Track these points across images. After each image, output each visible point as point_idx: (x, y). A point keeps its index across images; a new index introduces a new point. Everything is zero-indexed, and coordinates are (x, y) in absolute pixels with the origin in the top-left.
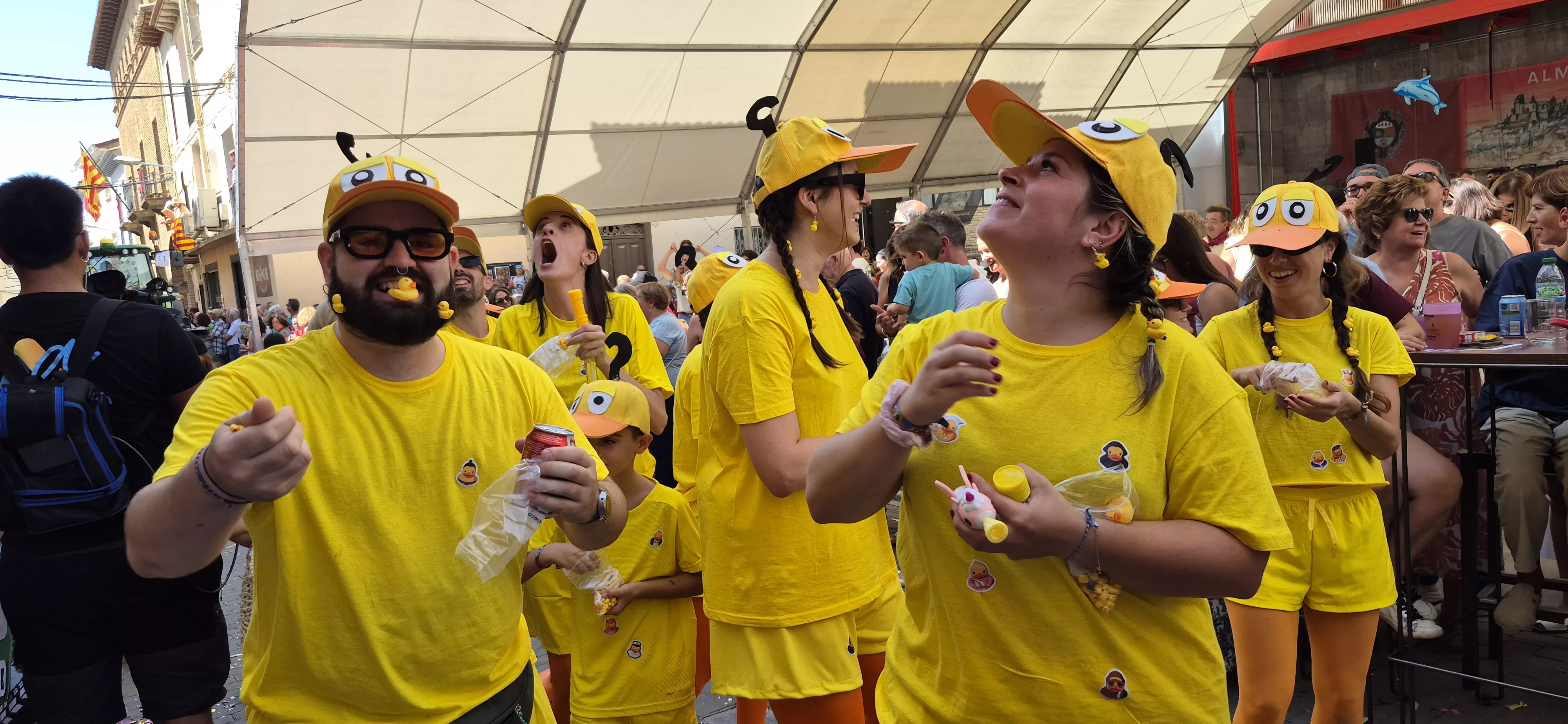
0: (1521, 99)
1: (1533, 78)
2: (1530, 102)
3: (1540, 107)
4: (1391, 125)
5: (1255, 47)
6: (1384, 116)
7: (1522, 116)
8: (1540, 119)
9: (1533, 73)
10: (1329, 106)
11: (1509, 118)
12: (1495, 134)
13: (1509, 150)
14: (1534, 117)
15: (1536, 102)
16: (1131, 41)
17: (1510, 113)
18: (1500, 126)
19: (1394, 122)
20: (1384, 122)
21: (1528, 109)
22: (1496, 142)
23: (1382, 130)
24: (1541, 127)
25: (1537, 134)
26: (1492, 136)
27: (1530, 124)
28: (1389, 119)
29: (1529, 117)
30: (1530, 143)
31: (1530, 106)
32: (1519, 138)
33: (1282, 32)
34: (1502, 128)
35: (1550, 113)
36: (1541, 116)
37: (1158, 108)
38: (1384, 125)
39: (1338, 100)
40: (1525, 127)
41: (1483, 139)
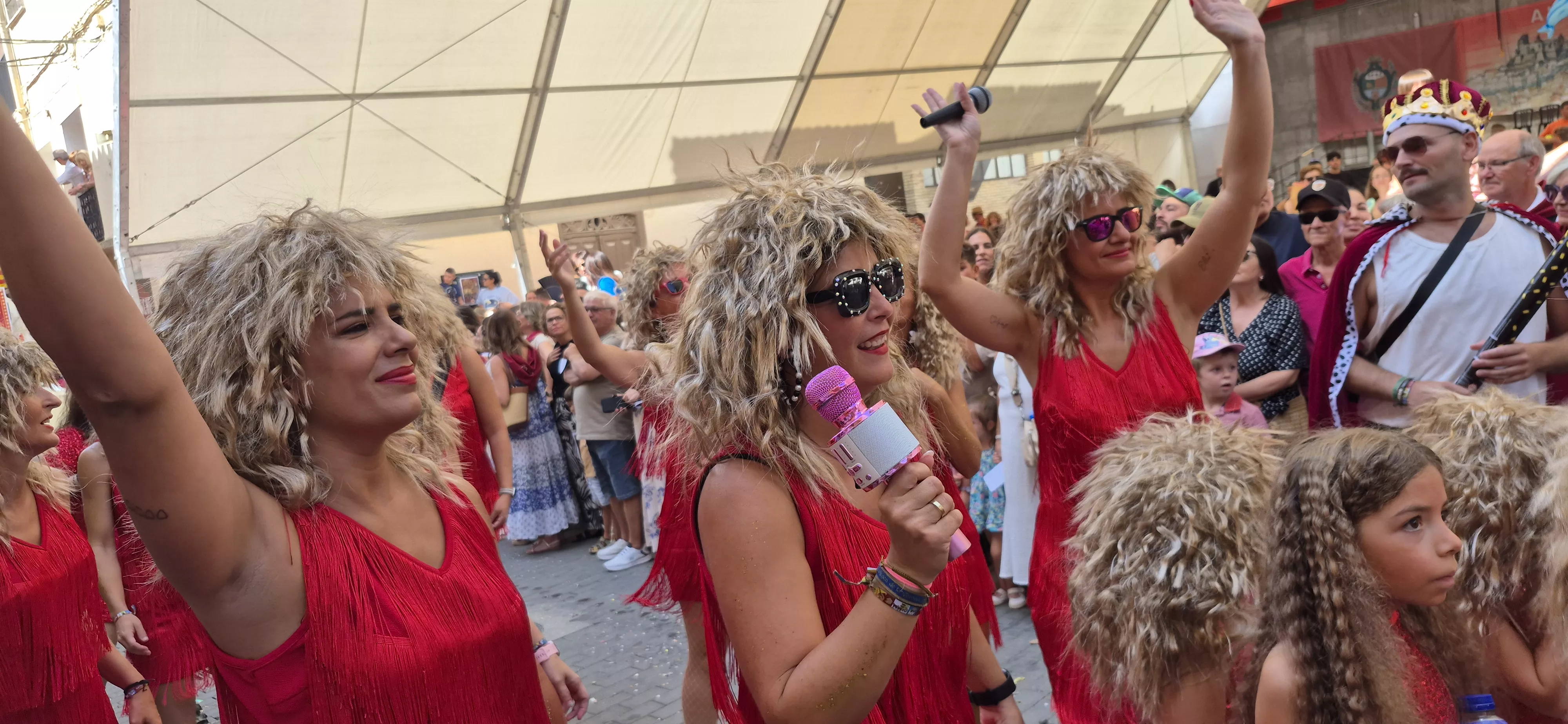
0: (1525, 39)
1: (1537, 15)
2: (1536, 42)
3: (1547, 48)
4: (1383, 75)
6: (1374, 66)
7: (1528, 57)
8: (1547, 59)
9: (1537, 11)
10: (1311, 60)
11: (1513, 60)
12: (1499, 78)
13: (1516, 93)
14: (1540, 57)
15: (1541, 41)
17: (1513, 54)
18: (1503, 69)
19: (1386, 72)
20: (1375, 73)
21: (1533, 50)
22: (1502, 85)
23: (1372, 82)
24: (1550, 67)
25: (1545, 75)
26: (1495, 80)
27: (1537, 65)
28: (1379, 69)
29: (1536, 56)
30: (1538, 84)
31: (1536, 46)
32: (1525, 81)
34: (1506, 72)
35: (1559, 51)
36: (1548, 55)
37: (1179, 59)
38: (1375, 76)
39: (1322, 54)
40: (1531, 68)
41: (1486, 83)
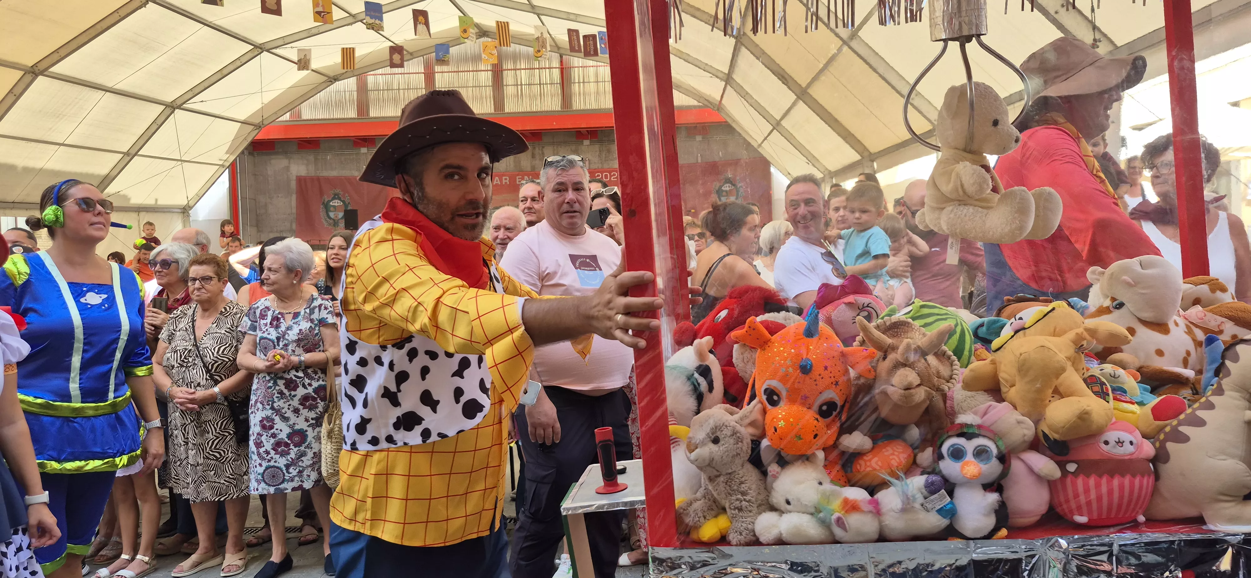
4: (341, 203)
5: (258, 127)
6: (336, 196)
10: (293, 184)
16: (169, 99)
19: (344, 202)
23: (335, 207)
28: (340, 199)
33: (280, 119)
37: (180, 163)
38: (336, 203)
39: (300, 180)
